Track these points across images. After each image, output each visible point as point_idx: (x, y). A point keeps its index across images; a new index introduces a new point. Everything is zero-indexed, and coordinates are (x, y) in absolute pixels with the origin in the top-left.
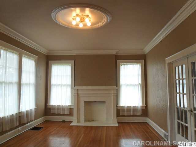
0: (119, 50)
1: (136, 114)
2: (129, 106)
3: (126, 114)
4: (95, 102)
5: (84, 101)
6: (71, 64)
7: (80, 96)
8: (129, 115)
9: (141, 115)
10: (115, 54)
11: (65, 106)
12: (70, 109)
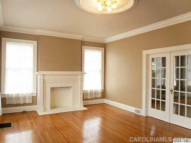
0: (86, 36)
1: (97, 97)
2: (92, 90)
3: (89, 98)
4: (61, 87)
5: (51, 88)
6: (32, 45)
7: (46, 82)
8: (92, 98)
9: (101, 97)
10: (81, 39)
11: (26, 94)
12: (32, 96)
